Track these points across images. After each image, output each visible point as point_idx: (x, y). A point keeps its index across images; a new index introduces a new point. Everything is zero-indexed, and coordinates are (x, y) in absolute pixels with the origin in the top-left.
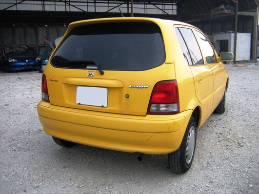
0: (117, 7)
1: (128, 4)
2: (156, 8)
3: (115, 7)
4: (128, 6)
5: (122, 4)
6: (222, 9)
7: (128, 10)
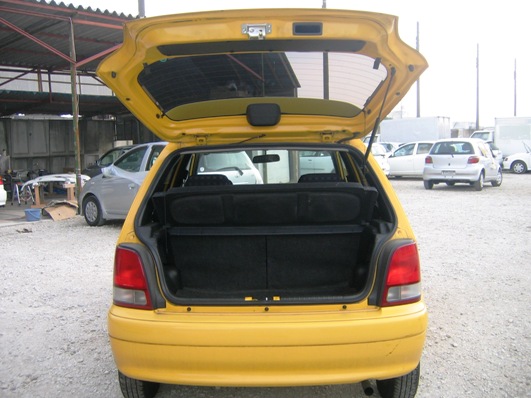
0: (16, 78)
1: (39, 73)
2: (98, 83)
3: (12, 79)
4: (39, 77)
5: (26, 72)
6: (233, 89)
7: (40, 86)
